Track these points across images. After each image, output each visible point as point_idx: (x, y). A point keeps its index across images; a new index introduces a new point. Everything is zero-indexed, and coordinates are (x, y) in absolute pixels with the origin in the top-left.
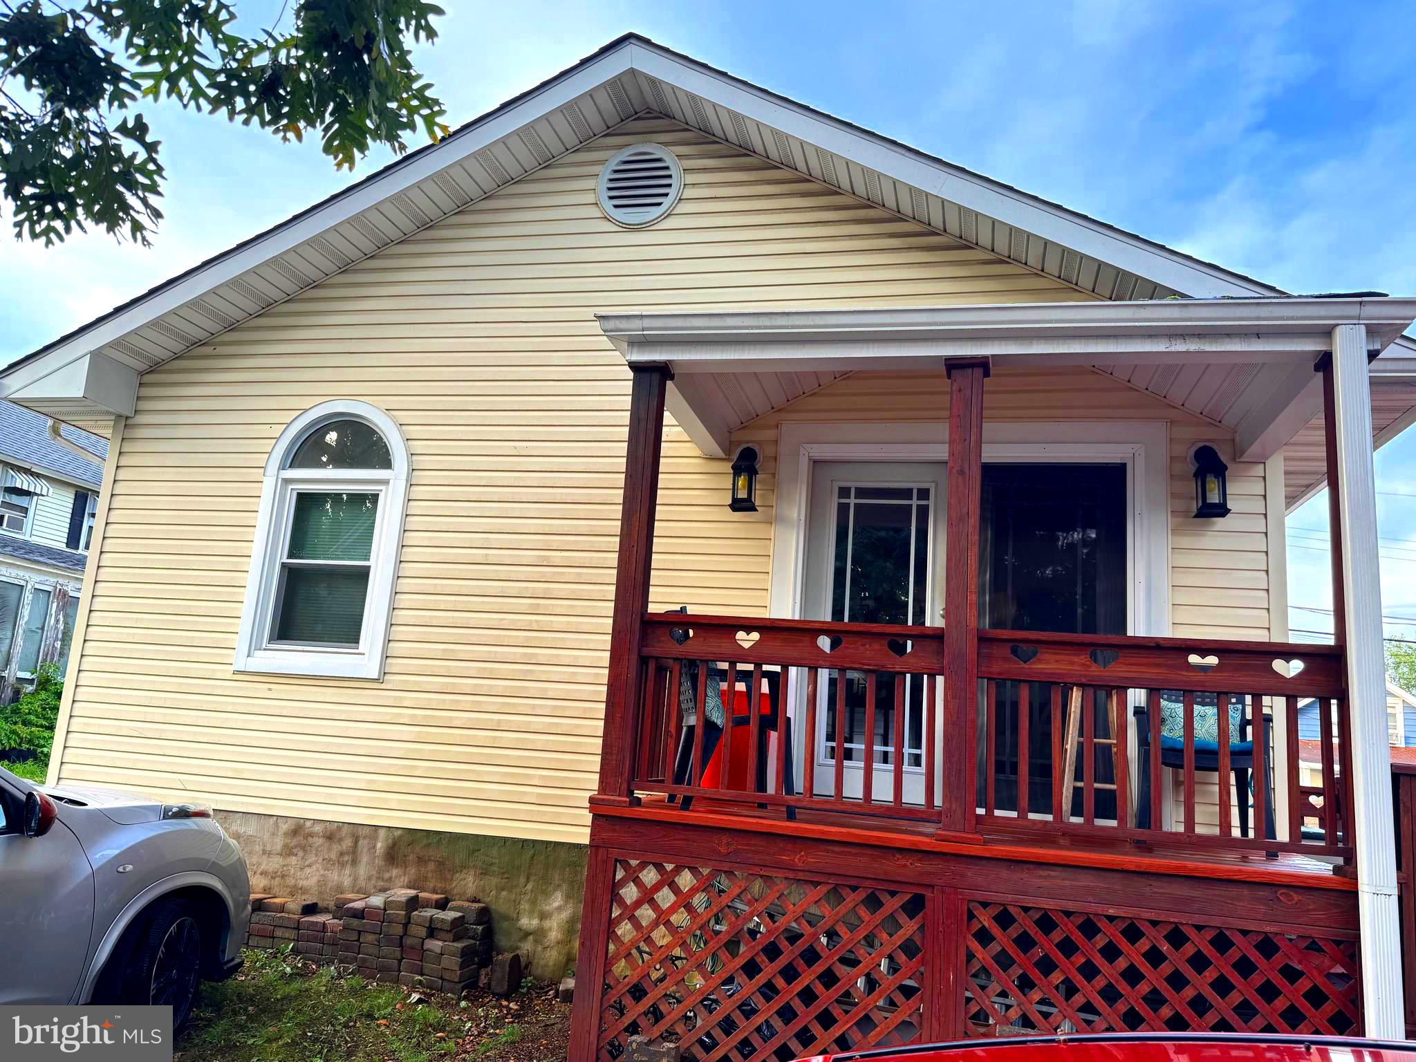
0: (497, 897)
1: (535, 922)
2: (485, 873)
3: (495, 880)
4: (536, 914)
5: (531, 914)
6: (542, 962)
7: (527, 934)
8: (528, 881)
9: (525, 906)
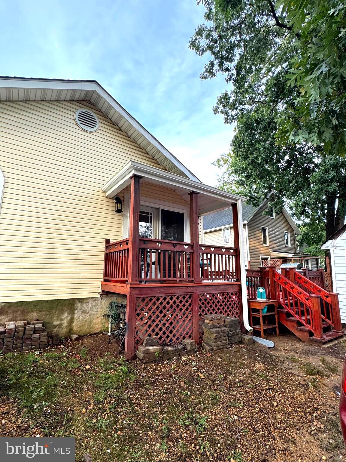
0: (45, 318)
1: (59, 322)
2: (40, 311)
3: (44, 313)
4: (59, 320)
5: (57, 320)
6: (61, 333)
7: (56, 326)
8: (56, 311)
9: (55, 318)
